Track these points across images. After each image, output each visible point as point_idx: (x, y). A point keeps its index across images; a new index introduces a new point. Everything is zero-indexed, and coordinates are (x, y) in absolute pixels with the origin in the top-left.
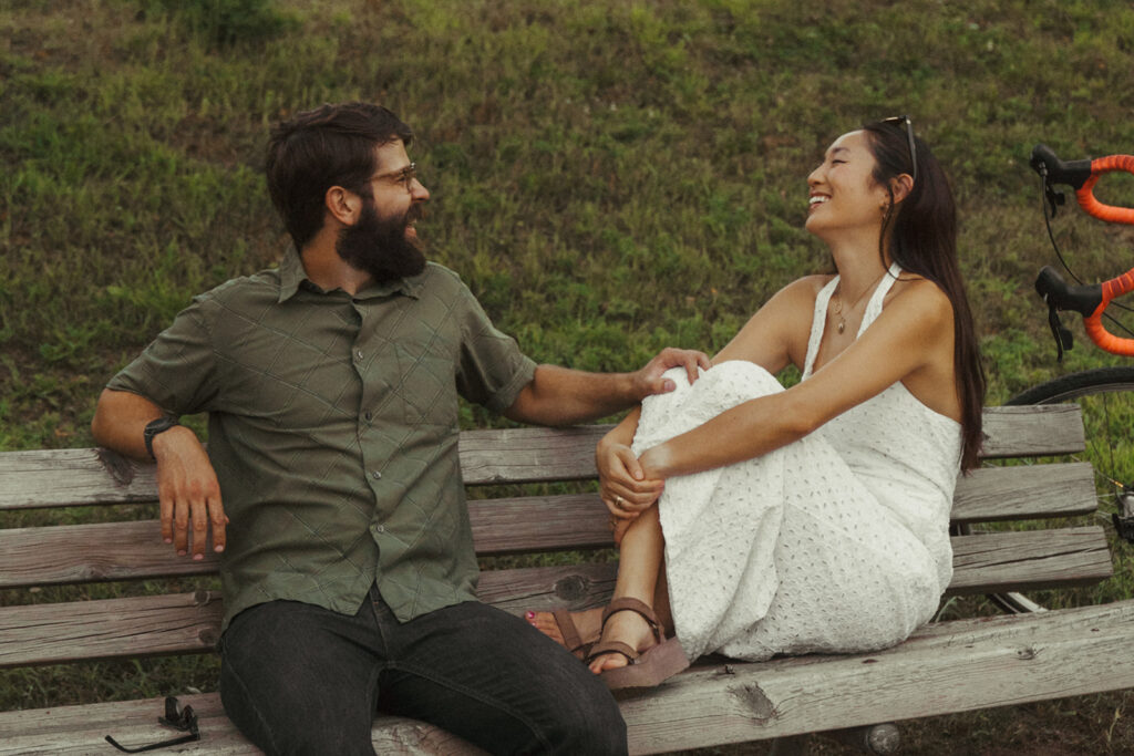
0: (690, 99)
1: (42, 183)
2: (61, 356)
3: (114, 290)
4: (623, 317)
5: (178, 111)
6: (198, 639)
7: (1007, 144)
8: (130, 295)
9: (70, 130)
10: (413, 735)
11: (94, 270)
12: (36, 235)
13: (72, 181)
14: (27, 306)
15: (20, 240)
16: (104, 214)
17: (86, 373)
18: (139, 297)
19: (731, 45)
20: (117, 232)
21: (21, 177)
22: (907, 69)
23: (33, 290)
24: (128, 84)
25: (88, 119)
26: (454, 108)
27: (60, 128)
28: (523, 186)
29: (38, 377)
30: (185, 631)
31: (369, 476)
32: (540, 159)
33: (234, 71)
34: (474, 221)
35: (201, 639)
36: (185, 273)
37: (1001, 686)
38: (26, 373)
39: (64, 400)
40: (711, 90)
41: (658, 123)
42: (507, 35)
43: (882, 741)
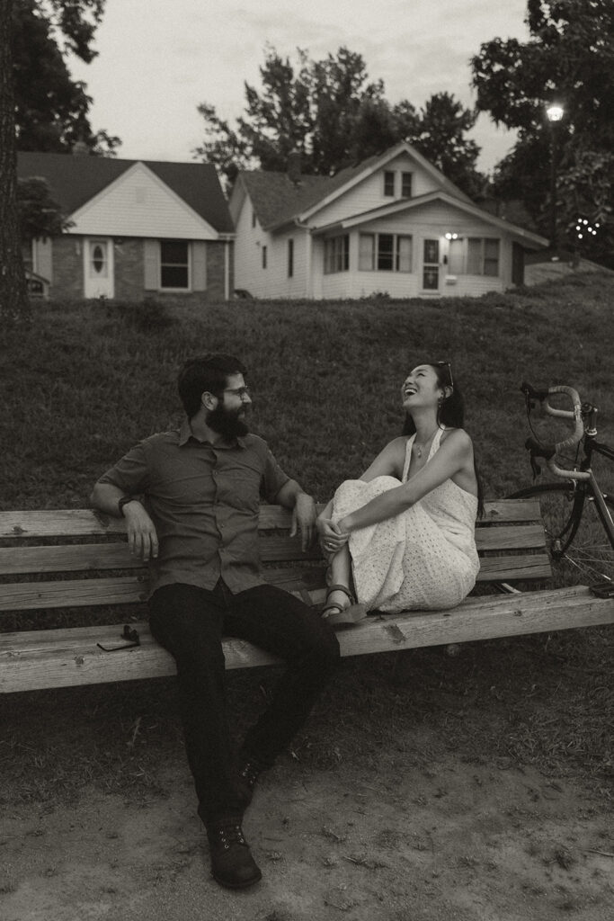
0: (351, 358)
1: (65, 388)
2: (74, 465)
3: (97, 436)
4: (324, 454)
5: (126, 358)
6: (138, 598)
7: (490, 382)
8: (105, 439)
9: (78, 365)
11: (89, 427)
12: (63, 411)
13: (79, 387)
14: (59, 442)
15: (55, 413)
16: (93, 403)
17: (86, 473)
18: (109, 440)
19: (369, 335)
20: (99, 411)
21: (56, 385)
22: (446, 348)
23: (61, 436)
24: (103, 345)
25: (86, 360)
27: (74, 364)
28: (278, 394)
29: (64, 474)
30: (133, 594)
31: (218, 526)
32: (286, 383)
33: (150, 341)
35: (140, 598)
37: (506, 627)
38: (58, 473)
39: (75, 485)
40: (360, 355)
41: (337, 368)
42: (270, 328)
43: (452, 651)
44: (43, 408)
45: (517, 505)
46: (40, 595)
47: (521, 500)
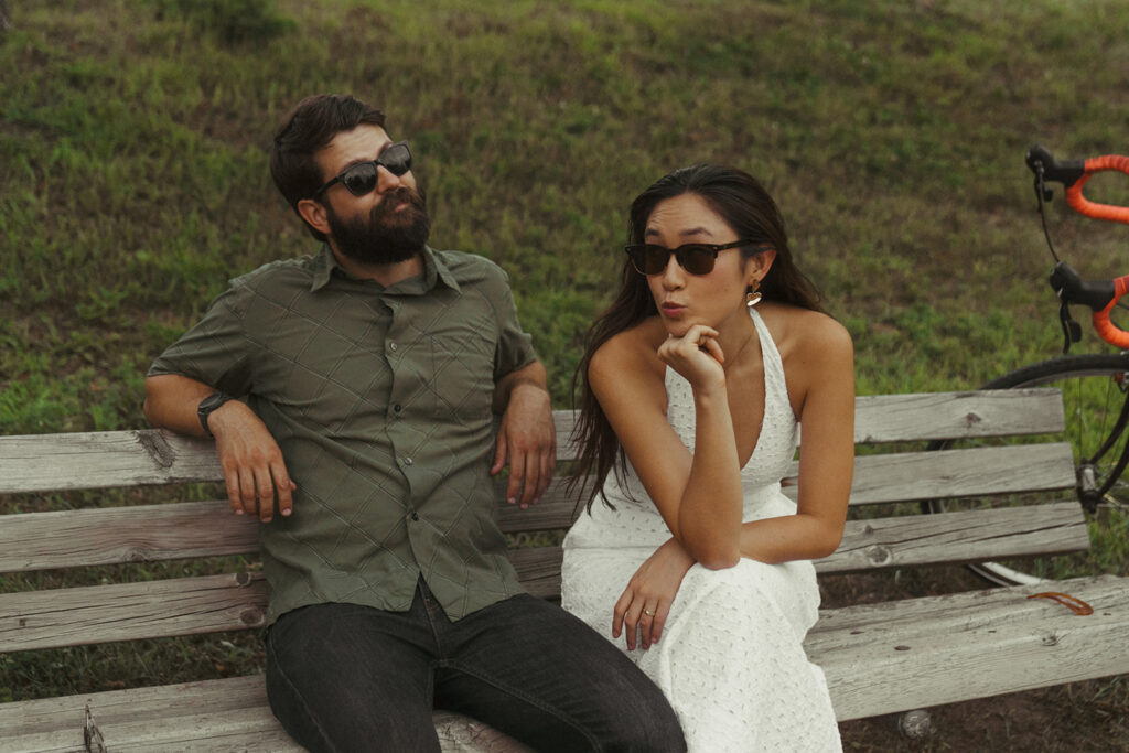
0: (626, 99)
1: (76, 158)
2: (95, 315)
3: (142, 256)
4: (590, 287)
5: (194, 98)
6: (240, 621)
7: (889, 142)
8: (157, 262)
9: (101, 111)
10: (466, 734)
11: (124, 238)
12: (72, 204)
13: (103, 157)
14: (64, 268)
15: (56, 208)
16: (132, 187)
17: (118, 330)
18: (165, 262)
19: (654, 54)
20: (144, 203)
21: (57, 152)
23: (69, 254)
24: (150, 73)
25: (116, 102)
26: (429, 101)
27: (92, 110)
28: (494, 170)
29: (75, 334)
30: (226, 612)
31: (400, 461)
32: (507, 147)
33: (242, 64)
34: (455, 199)
35: (243, 620)
36: (205, 240)
37: (1026, 671)
38: (63, 330)
39: (98, 356)
40: (642, 92)
41: (602, 118)
42: (470, 41)
43: (914, 726)
44: (31, 197)
45: (1019, 401)
46: (22, 622)
47: (1026, 391)
